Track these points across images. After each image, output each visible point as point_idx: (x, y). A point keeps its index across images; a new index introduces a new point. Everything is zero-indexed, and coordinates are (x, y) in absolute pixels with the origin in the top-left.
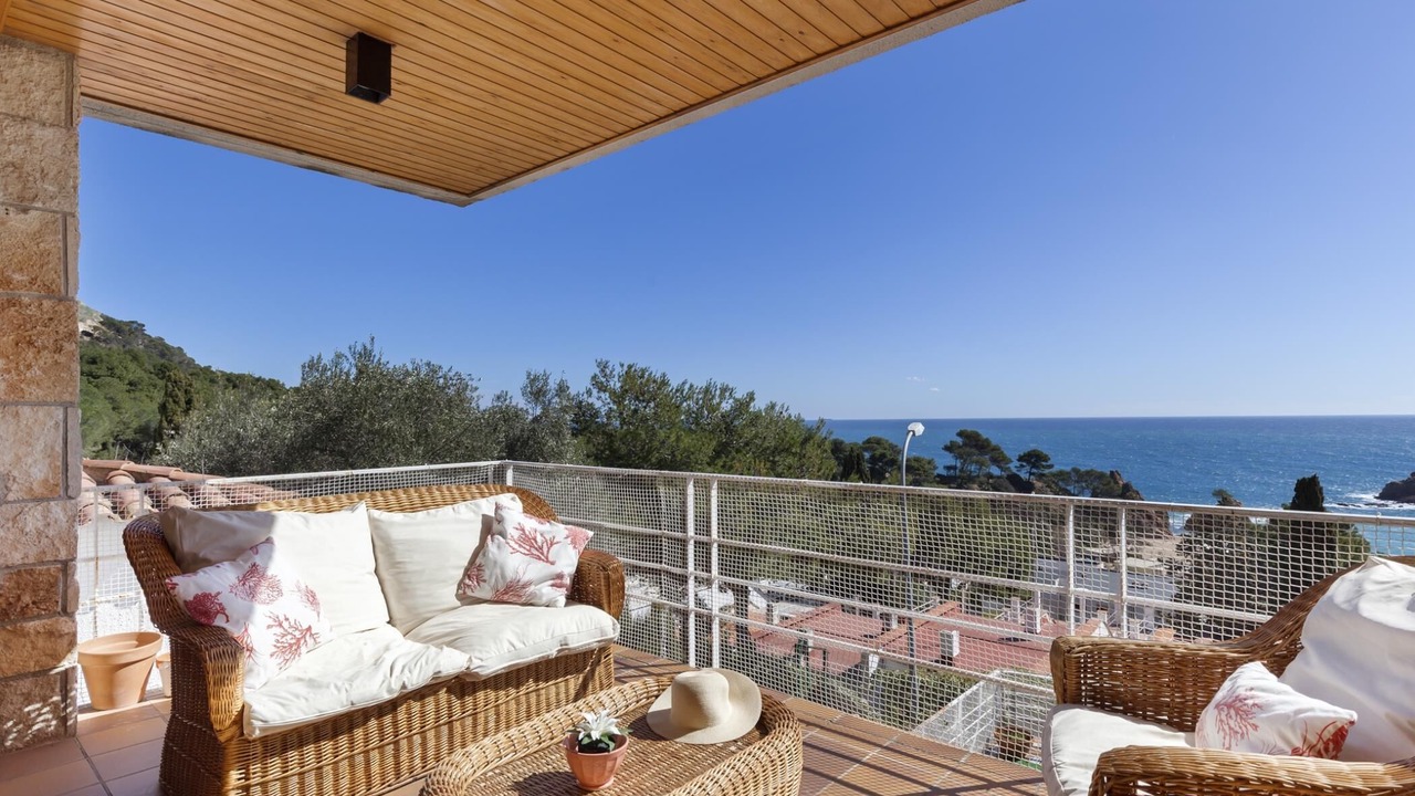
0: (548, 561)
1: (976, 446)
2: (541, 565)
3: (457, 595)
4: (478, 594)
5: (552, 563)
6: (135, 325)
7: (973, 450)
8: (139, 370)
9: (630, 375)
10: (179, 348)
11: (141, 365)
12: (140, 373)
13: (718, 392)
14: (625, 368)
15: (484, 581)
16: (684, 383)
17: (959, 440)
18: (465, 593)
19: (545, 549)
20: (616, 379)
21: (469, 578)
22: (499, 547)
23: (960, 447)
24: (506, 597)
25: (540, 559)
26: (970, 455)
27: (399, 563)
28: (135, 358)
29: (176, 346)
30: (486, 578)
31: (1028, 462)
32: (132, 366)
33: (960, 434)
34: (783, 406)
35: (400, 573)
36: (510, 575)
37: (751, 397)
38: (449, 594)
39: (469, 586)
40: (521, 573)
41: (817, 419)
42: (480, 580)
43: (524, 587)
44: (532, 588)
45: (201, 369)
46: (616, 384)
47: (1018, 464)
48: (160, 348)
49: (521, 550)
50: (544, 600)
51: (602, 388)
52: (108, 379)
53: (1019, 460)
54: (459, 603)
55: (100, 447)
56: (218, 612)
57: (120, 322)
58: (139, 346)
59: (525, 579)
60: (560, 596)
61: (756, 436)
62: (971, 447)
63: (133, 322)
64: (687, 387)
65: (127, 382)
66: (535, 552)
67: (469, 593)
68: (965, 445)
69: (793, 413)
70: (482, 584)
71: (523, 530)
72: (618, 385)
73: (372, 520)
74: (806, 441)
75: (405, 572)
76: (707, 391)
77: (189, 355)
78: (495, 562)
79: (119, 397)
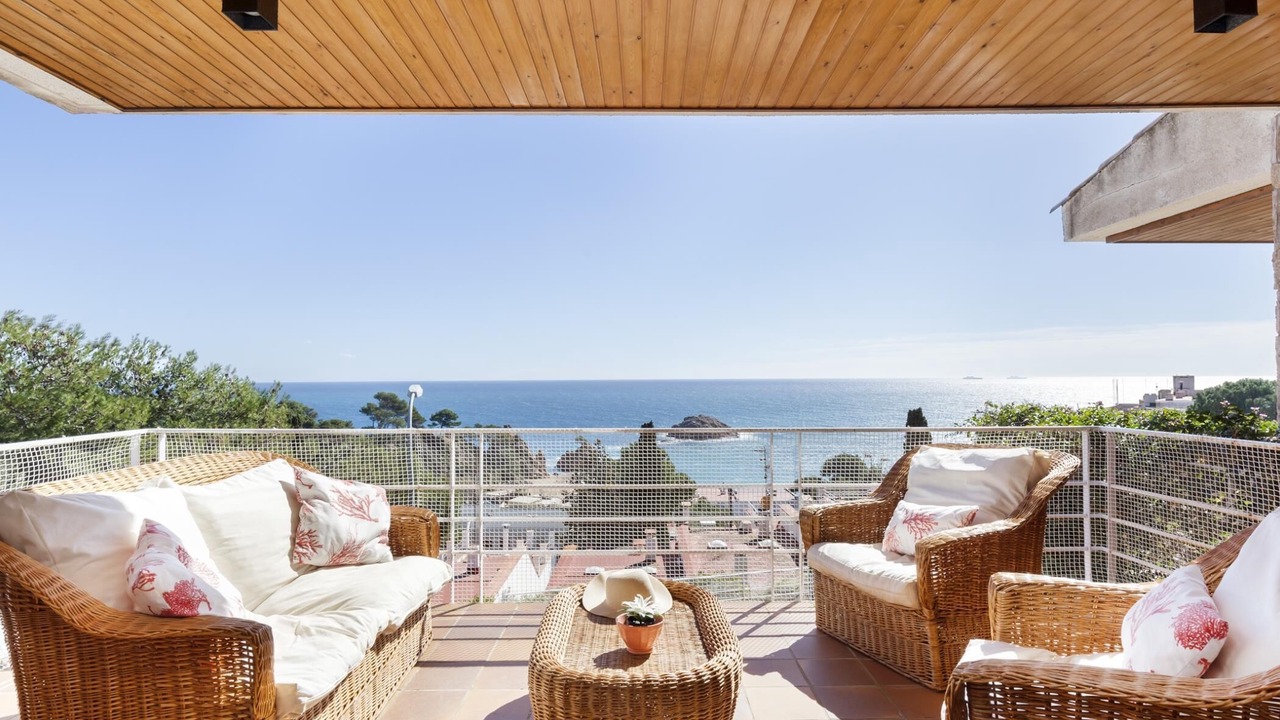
0: (371, 520)
1: (393, 407)
2: (366, 523)
3: (292, 566)
4: (315, 561)
5: (376, 521)
7: (390, 411)
15: (321, 546)
16: (107, 337)
17: (376, 403)
18: (301, 562)
19: (365, 508)
21: (300, 545)
22: (325, 511)
23: (377, 409)
24: (343, 559)
25: (364, 518)
26: (386, 415)
27: (227, 540)
30: (322, 542)
31: (440, 420)
33: (378, 397)
34: (228, 369)
35: (230, 551)
36: (345, 538)
37: (192, 356)
38: (284, 567)
39: (304, 554)
40: (354, 534)
41: (273, 382)
42: (315, 546)
43: (359, 547)
44: (364, 547)
47: (431, 423)
49: (345, 511)
50: (378, 557)
53: (431, 420)
54: (296, 574)
56: (200, 601)
59: (359, 539)
60: (387, 550)
61: (203, 400)
62: (388, 408)
66: (358, 512)
67: (306, 561)
68: (382, 406)
69: (241, 375)
70: (318, 549)
71: (339, 492)
73: (186, 495)
74: (264, 402)
75: (237, 549)
78: (328, 527)
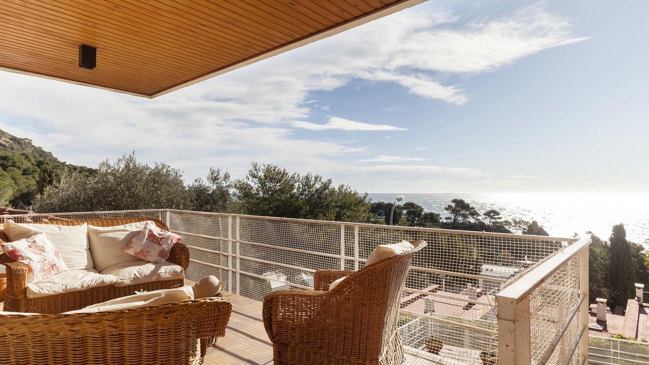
1: (462, 207)
6: (27, 140)
8: (28, 164)
9: (268, 170)
10: (50, 152)
11: (29, 161)
12: (29, 165)
13: (313, 179)
14: (266, 167)
16: (295, 174)
17: (453, 205)
20: (261, 171)
23: (453, 208)
25: (156, 243)
28: (27, 157)
29: (48, 151)
31: (489, 216)
32: (25, 162)
33: (454, 201)
34: (347, 186)
37: (330, 181)
45: (61, 163)
46: (261, 174)
47: (484, 217)
48: (41, 152)
51: (254, 176)
52: (12, 168)
53: (484, 215)
55: (8, 203)
57: (19, 139)
58: (28, 151)
62: (459, 208)
63: (26, 139)
64: (296, 176)
65: (22, 170)
68: (456, 206)
69: (353, 190)
72: (263, 174)
74: (358, 203)
76: (307, 178)
77: (55, 156)
79: (18, 177)
